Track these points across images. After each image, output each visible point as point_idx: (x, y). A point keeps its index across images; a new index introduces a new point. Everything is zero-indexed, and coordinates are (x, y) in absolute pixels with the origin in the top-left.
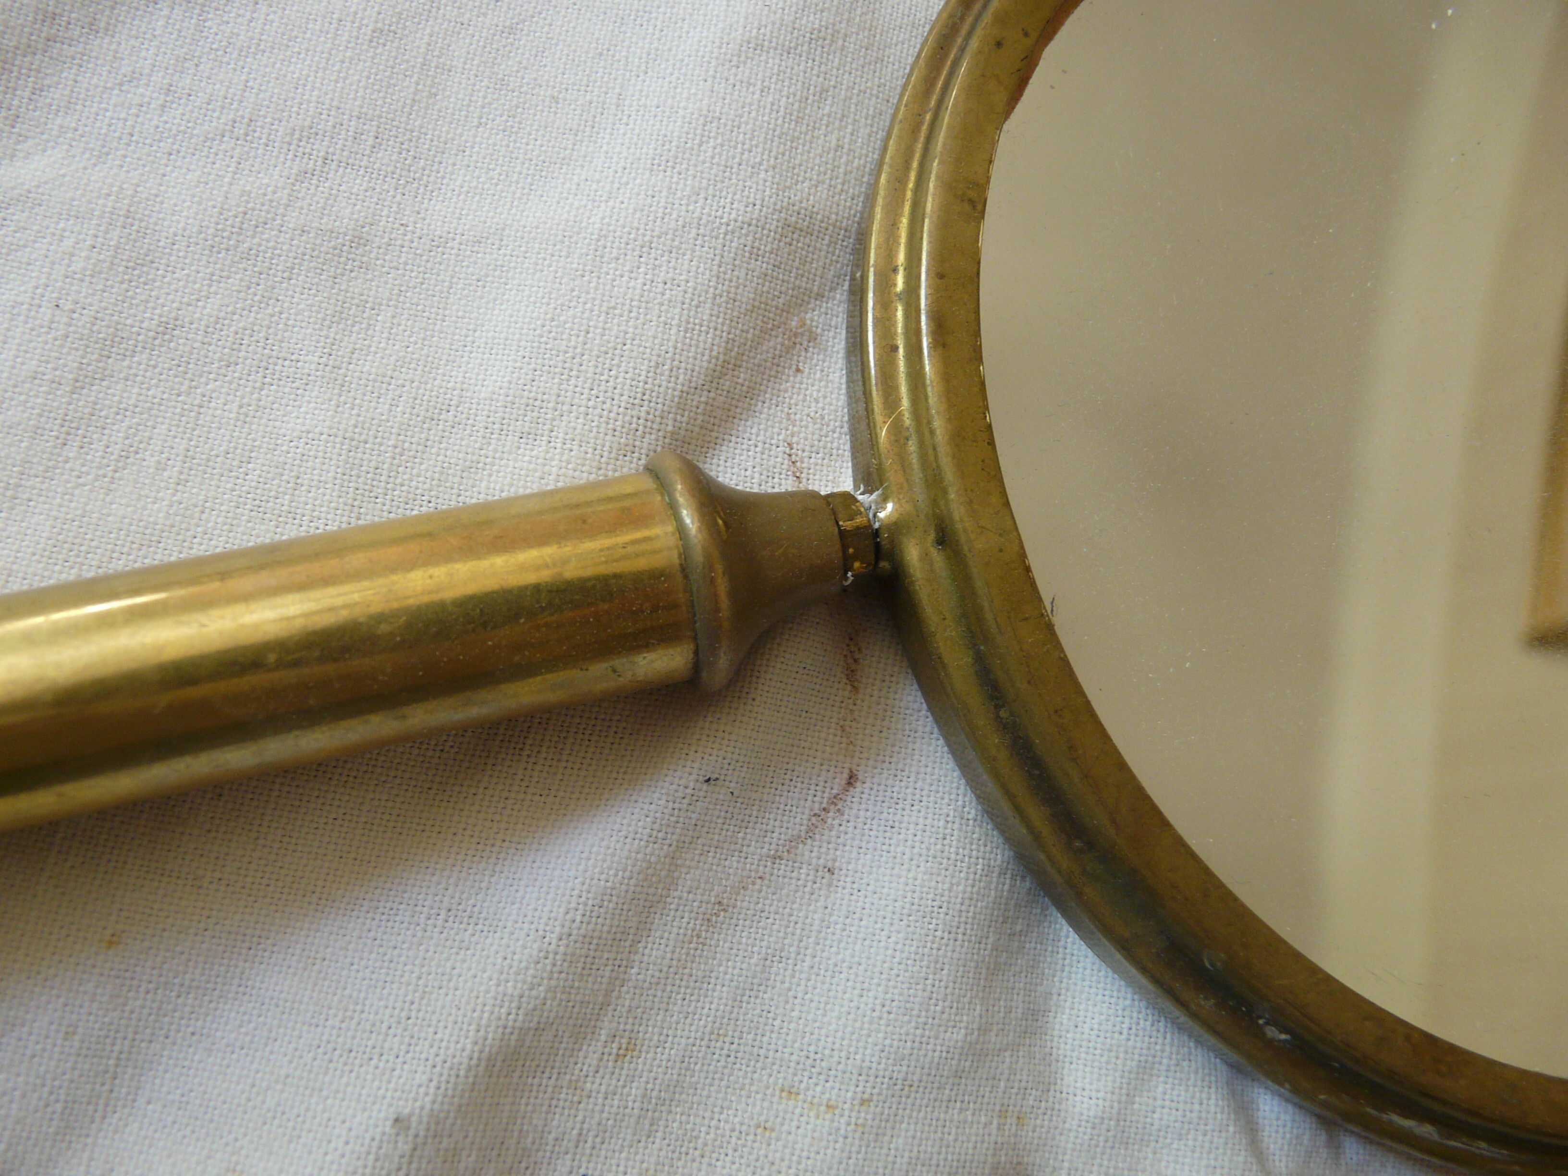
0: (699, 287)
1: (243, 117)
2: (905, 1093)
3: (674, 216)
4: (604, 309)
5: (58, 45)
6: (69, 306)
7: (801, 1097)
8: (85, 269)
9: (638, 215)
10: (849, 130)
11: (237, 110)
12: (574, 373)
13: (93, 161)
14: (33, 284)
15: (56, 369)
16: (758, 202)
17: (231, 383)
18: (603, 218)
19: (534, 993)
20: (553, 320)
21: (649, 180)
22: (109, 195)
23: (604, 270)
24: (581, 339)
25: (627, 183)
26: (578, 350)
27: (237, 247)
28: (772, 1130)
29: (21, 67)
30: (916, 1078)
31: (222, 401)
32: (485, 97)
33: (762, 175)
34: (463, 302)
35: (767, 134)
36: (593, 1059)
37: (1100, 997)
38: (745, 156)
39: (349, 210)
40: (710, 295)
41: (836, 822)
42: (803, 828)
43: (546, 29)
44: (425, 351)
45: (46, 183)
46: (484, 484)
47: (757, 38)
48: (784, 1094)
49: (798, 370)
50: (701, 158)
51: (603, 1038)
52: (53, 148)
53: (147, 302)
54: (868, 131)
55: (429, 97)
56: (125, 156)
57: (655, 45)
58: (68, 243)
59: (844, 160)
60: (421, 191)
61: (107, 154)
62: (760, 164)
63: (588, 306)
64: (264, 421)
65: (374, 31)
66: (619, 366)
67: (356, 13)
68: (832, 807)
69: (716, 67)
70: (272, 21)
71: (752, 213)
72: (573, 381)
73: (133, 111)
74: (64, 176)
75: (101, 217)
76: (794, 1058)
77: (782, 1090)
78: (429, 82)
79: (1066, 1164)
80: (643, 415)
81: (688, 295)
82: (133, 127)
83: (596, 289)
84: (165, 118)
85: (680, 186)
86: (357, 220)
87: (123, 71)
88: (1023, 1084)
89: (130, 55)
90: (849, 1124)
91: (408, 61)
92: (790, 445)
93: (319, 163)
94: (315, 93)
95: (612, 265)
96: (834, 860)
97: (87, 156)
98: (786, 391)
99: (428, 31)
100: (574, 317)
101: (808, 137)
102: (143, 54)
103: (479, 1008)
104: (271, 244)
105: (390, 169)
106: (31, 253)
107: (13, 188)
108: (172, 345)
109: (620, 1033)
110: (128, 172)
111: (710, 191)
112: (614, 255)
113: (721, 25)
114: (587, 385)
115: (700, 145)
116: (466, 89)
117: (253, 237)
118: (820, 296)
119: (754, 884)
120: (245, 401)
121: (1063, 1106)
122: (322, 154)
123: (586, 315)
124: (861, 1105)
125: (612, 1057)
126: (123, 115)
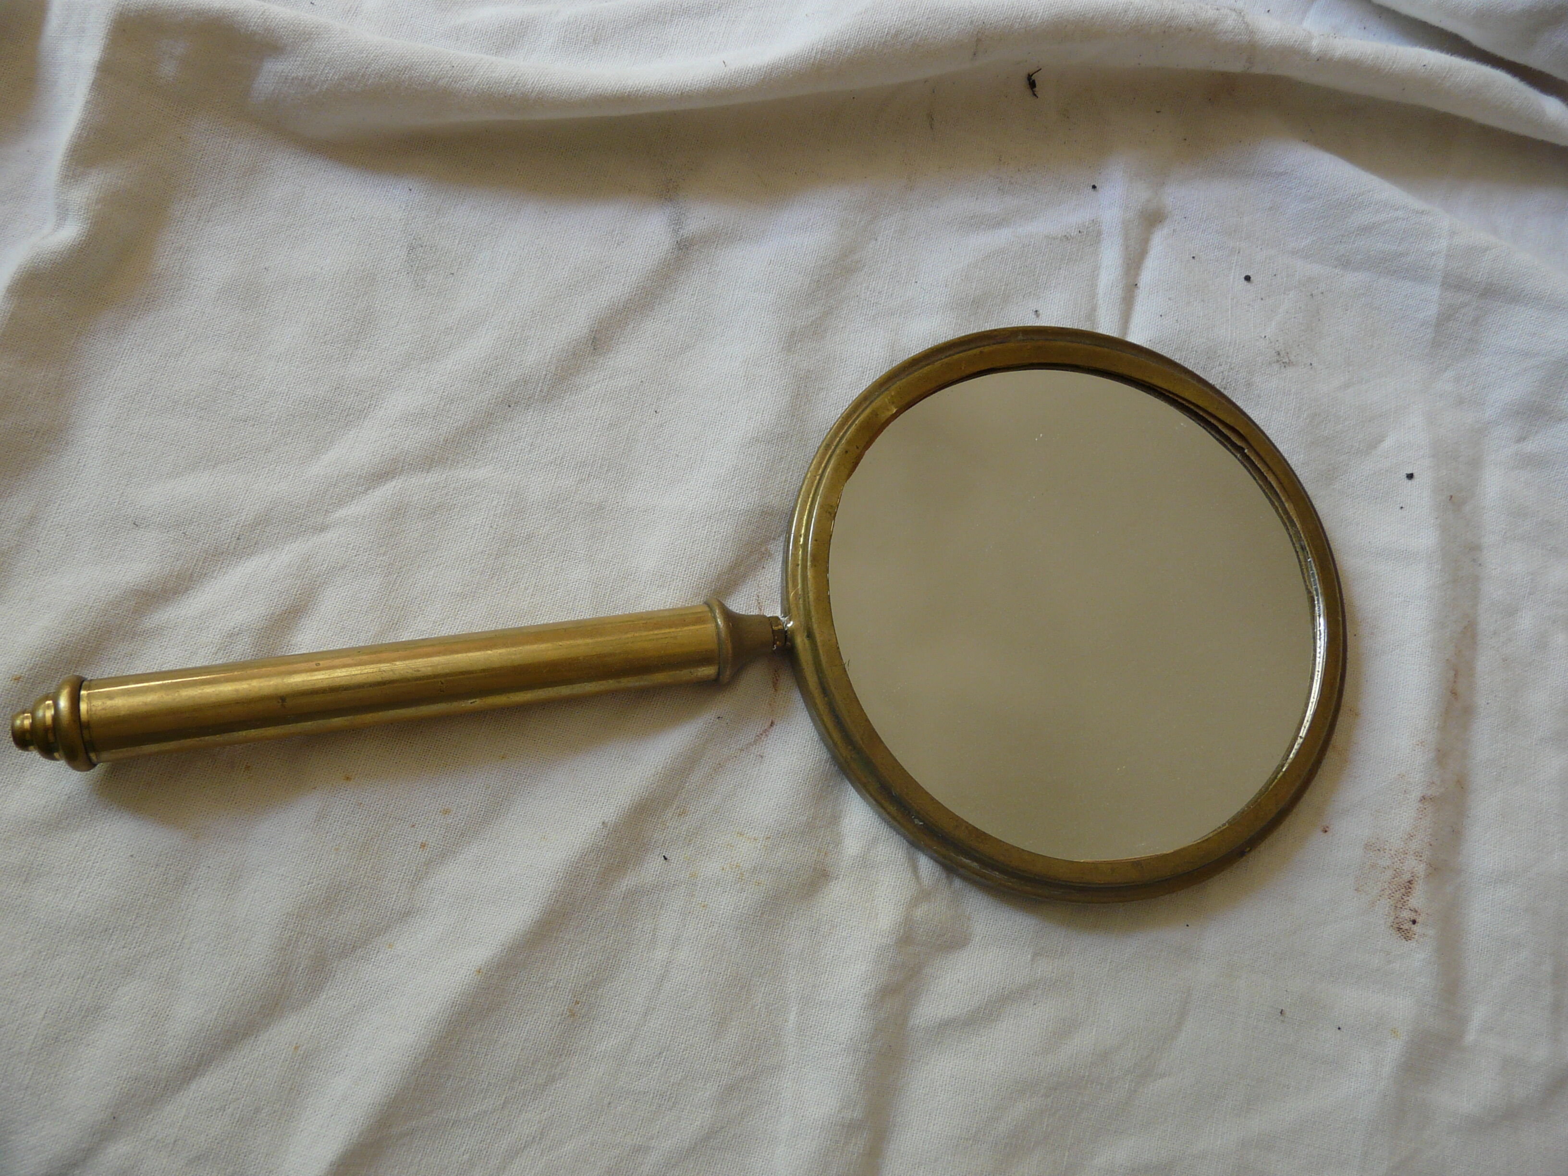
0: (728, 535)
1: (559, 457)
2: (783, 837)
3: (720, 507)
4: (692, 541)
5: (492, 425)
6: (495, 527)
7: (745, 836)
8: (501, 513)
9: (706, 505)
10: (790, 474)
11: (557, 454)
12: (679, 565)
13: (504, 471)
14: (482, 517)
15: (490, 550)
16: (753, 503)
17: (552, 559)
18: (693, 506)
19: (652, 786)
20: (672, 544)
21: (712, 492)
22: (510, 485)
23: (693, 526)
24: (683, 552)
25: (703, 492)
26: (681, 556)
27: (556, 508)
28: (733, 846)
29: (478, 433)
30: (787, 832)
31: (548, 565)
32: (650, 453)
33: (755, 492)
34: (638, 534)
35: (758, 475)
36: (670, 815)
37: (861, 813)
38: (749, 484)
39: (597, 496)
40: (732, 538)
41: (765, 739)
42: (753, 741)
43: (675, 426)
44: (623, 552)
45: (487, 479)
46: (643, 603)
47: (757, 437)
48: (739, 835)
49: (763, 567)
50: (732, 484)
51: (674, 807)
52: (489, 465)
53: (523, 526)
54: (798, 474)
55: (628, 452)
56: (515, 470)
57: (717, 436)
58: (495, 503)
59: (787, 485)
60: (624, 489)
61: (509, 468)
62: (755, 487)
63: (686, 539)
64: (563, 574)
65: (609, 424)
66: (696, 563)
67: (603, 417)
68: (765, 733)
69: (740, 448)
70: (571, 418)
71: (750, 507)
72: (678, 568)
73: (518, 452)
74: (493, 476)
75: (507, 493)
76: (743, 822)
77: (738, 833)
78: (629, 446)
79: (843, 873)
80: (704, 582)
81: (724, 538)
82: (518, 458)
83: (689, 533)
84: (530, 455)
85: (723, 495)
86: (600, 500)
87: (515, 436)
88: (828, 841)
89: (518, 430)
90: (761, 845)
91: (621, 437)
92: (758, 597)
93: (587, 476)
94: (586, 448)
95: (696, 524)
96: (763, 753)
97: (501, 468)
98: (758, 575)
99: (629, 425)
100: (681, 543)
101: (774, 477)
102: (523, 429)
103: (633, 789)
104: (569, 507)
105: (613, 480)
106: (481, 506)
107: (475, 480)
108: (531, 543)
109: (680, 806)
110: (516, 476)
111: (735, 498)
112: (697, 520)
113: (743, 431)
114: (684, 569)
115: (732, 479)
116: (643, 449)
117: (562, 504)
118: (774, 539)
119: (733, 759)
120: (557, 566)
121: (843, 852)
122: (588, 473)
123: (685, 543)
124: (766, 839)
125: (677, 815)
126: (515, 454)
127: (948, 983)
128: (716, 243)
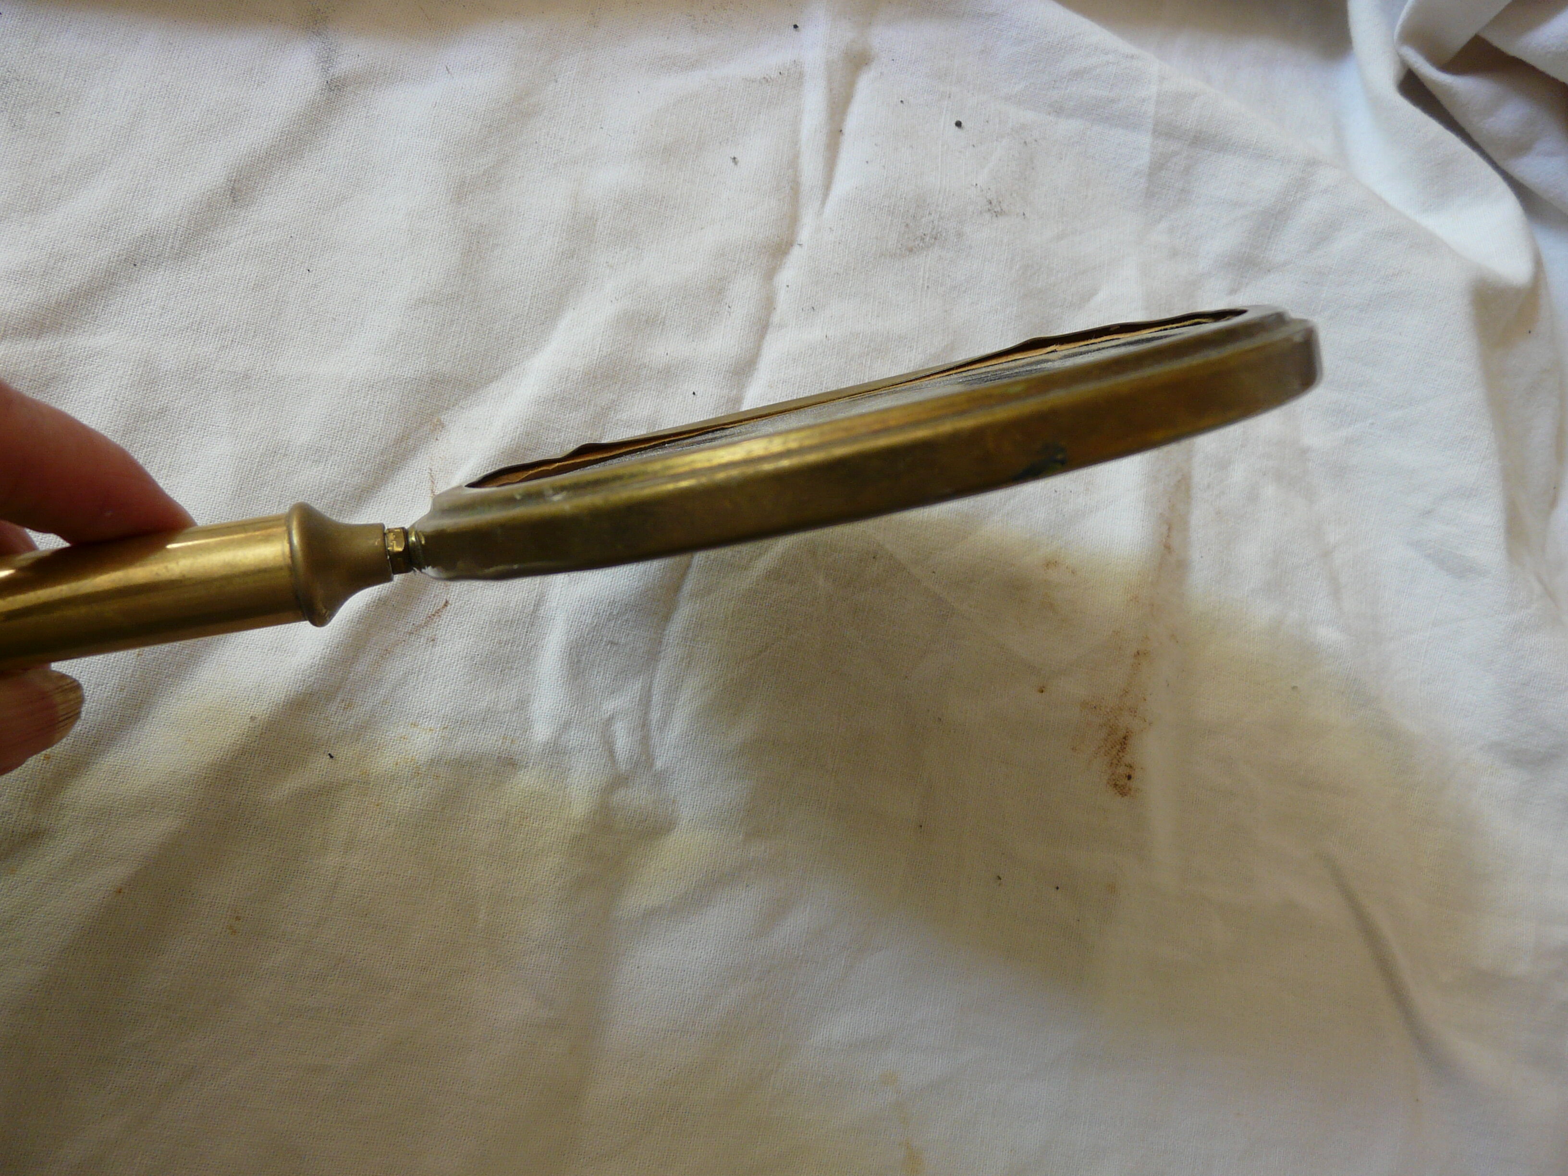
0: (393, 405)
1: (196, 321)
2: (462, 725)
3: (383, 375)
4: (352, 412)
5: (115, 286)
6: (121, 399)
7: (419, 727)
8: (128, 384)
9: (368, 373)
10: (463, 338)
11: (194, 318)
12: (338, 438)
13: (130, 338)
14: (105, 389)
15: (115, 426)
16: (420, 370)
17: (190, 435)
18: (353, 373)
19: (310, 679)
20: (330, 415)
21: (373, 359)
22: (138, 353)
23: (353, 396)
24: (342, 424)
25: (364, 359)
26: (340, 429)
27: (193, 378)
28: (407, 739)
29: (99, 296)
30: (466, 720)
31: (186, 442)
32: (303, 316)
33: (422, 358)
34: (291, 405)
35: (425, 340)
36: (334, 709)
37: (551, 696)
38: (415, 350)
39: (242, 364)
40: (397, 409)
41: (438, 620)
42: (424, 622)
43: (331, 287)
44: (274, 424)
45: (110, 346)
47: (423, 298)
48: (412, 726)
49: (437, 439)
50: (397, 350)
51: (338, 701)
52: (113, 331)
53: (154, 399)
54: (472, 338)
55: (278, 315)
56: (144, 336)
57: (379, 298)
58: (120, 372)
59: (460, 351)
60: (274, 356)
61: (137, 335)
62: (422, 353)
63: (345, 410)
64: (203, 451)
65: (254, 285)
66: (357, 436)
67: (246, 276)
68: (437, 614)
69: (405, 310)
70: (209, 278)
71: (417, 374)
72: (337, 441)
73: (148, 316)
74: (118, 343)
75: (134, 362)
76: (417, 712)
77: (412, 724)
78: (278, 308)
79: (532, 761)
80: (366, 456)
81: (388, 409)
82: (148, 323)
83: (349, 403)
84: (162, 320)
85: (387, 362)
86: (246, 368)
87: (143, 299)
88: (514, 728)
89: (147, 292)
90: (438, 736)
91: (269, 299)
92: (431, 470)
93: (230, 343)
94: (228, 312)
95: (356, 394)
96: (435, 635)
97: (128, 335)
98: (431, 448)
99: (278, 285)
100: (339, 415)
101: (444, 342)
102: (152, 291)
103: (287, 683)
104: (208, 377)
105: (260, 346)
106: (104, 376)
107: (96, 348)
108: (165, 418)
109: (345, 699)
110: (145, 343)
111: (400, 364)
112: (357, 389)
113: (408, 291)
114: (343, 443)
115: (397, 344)
116: (295, 312)
117: (201, 374)
118: (447, 409)
119: (401, 643)
120: (196, 442)
121: (532, 738)
122: (231, 339)
123: (345, 414)
124: (443, 729)
125: (342, 708)
126: (143, 318)
127: (653, 871)
128: (374, 84)
